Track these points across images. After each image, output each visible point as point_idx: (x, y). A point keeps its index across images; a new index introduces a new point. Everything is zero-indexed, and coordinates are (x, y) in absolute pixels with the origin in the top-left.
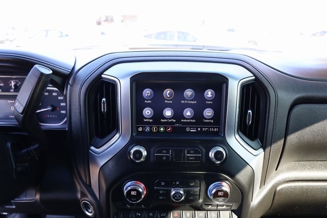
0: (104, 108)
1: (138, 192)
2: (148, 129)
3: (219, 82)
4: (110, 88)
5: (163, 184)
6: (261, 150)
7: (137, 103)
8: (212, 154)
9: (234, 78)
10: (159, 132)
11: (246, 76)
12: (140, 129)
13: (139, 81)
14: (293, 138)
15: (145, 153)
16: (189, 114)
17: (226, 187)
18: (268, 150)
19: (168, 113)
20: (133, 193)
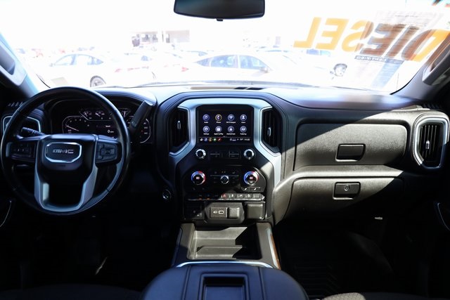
0: (179, 127)
1: (200, 177)
2: (206, 140)
3: (249, 110)
4: (183, 114)
5: (216, 173)
6: (279, 154)
7: (200, 124)
8: (245, 154)
9: (258, 108)
10: (213, 141)
11: (267, 106)
12: (202, 140)
13: (201, 110)
14: (301, 147)
15: (205, 154)
16: (231, 130)
17: (255, 174)
18: (284, 154)
19: (219, 129)
20: (197, 178)
